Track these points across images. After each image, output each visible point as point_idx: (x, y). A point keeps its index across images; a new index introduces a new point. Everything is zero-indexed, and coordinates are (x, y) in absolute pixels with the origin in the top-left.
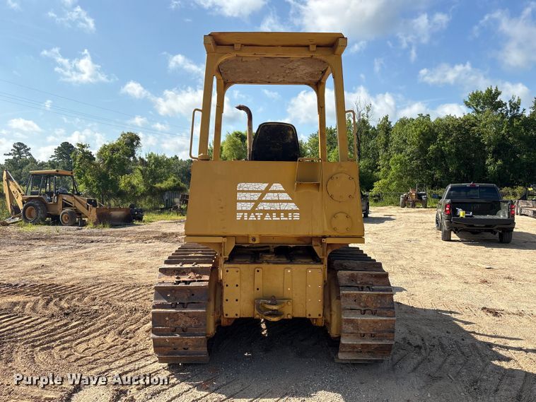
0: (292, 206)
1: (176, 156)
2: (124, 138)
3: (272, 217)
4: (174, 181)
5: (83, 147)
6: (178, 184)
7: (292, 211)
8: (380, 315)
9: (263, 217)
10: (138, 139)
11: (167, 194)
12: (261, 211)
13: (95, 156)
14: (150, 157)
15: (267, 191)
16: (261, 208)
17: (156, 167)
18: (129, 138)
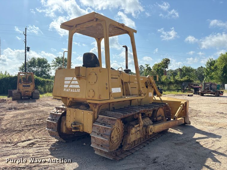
0: (78, 86)
1: (201, 66)
2: (164, 61)
3: (72, 91)
4: (188, 78)
5: (148, 65)
6: (189, 79)
7: (78, 88)
8: (103, 137)
9: (70, 90)
10: (169, 60)
11: (184, 83)
12: (70, 88)
13: (152, 68)
14: (184, 68)
15: (72, 80)
16: (70, 87)
17: (186, 72)
18: (166, 60)
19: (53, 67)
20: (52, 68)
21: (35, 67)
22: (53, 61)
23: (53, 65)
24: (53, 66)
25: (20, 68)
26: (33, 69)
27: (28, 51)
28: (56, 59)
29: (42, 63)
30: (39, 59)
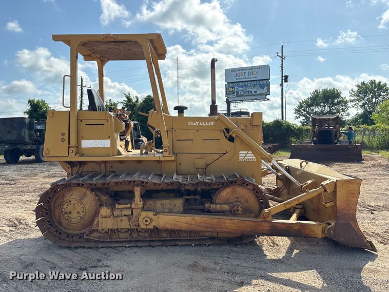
19: (353, 103)
20: (349, 104)
21: (318, 105)
22: (353, 91)
23: (352, 98)
24: (352, 101)
25: (296, 110)
26: (317, 110)
27: (286, 81)
28: (358, 86)
29: (330, 97)
30: (325, 91)
